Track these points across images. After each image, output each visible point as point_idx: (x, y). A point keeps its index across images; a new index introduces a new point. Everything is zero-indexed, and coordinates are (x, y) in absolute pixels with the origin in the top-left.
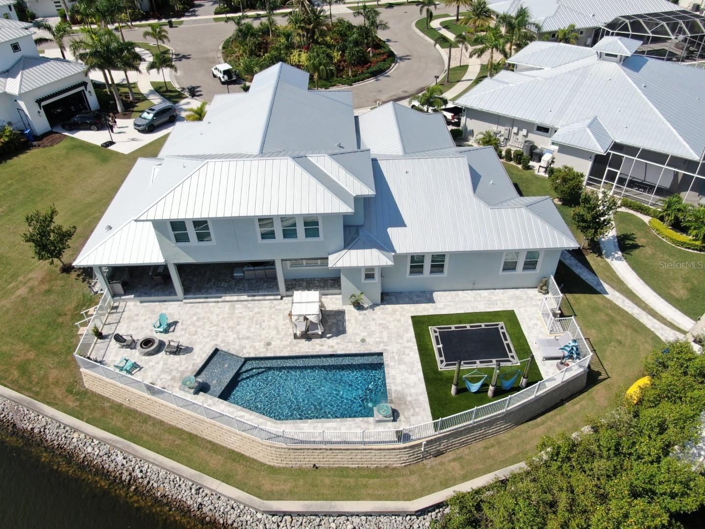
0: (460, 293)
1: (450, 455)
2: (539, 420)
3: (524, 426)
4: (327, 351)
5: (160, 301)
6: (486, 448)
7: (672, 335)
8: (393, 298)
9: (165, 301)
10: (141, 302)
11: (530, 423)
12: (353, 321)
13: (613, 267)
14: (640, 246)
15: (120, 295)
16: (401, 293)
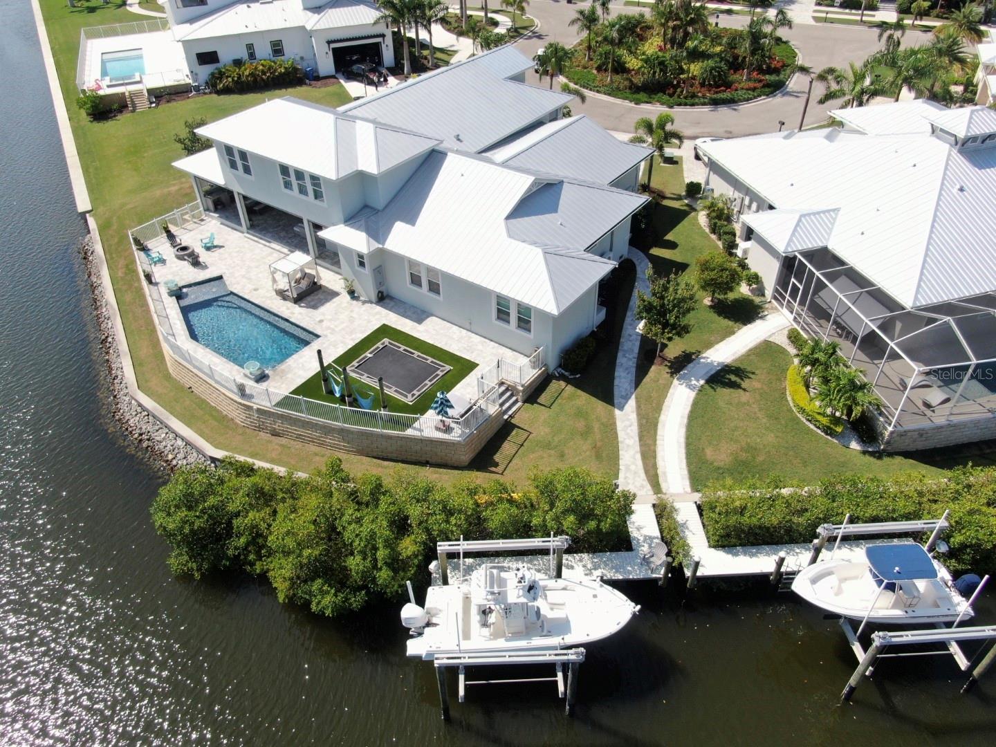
0: (455, 328)
1: (283, 441)
2: (386, 463)
3: (366, 460)
4: (285, 314)
5: (233, 228)
6: (316, 454)
7: (638, 484)
8: (392, 304)
9: (236, 230)
10: (222, 224)
11: (375, 460)
12: (335, 305)
13: (671, 391)
14: (741, 388)
15: (211, 211)
16: (405, 303)
